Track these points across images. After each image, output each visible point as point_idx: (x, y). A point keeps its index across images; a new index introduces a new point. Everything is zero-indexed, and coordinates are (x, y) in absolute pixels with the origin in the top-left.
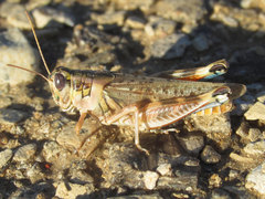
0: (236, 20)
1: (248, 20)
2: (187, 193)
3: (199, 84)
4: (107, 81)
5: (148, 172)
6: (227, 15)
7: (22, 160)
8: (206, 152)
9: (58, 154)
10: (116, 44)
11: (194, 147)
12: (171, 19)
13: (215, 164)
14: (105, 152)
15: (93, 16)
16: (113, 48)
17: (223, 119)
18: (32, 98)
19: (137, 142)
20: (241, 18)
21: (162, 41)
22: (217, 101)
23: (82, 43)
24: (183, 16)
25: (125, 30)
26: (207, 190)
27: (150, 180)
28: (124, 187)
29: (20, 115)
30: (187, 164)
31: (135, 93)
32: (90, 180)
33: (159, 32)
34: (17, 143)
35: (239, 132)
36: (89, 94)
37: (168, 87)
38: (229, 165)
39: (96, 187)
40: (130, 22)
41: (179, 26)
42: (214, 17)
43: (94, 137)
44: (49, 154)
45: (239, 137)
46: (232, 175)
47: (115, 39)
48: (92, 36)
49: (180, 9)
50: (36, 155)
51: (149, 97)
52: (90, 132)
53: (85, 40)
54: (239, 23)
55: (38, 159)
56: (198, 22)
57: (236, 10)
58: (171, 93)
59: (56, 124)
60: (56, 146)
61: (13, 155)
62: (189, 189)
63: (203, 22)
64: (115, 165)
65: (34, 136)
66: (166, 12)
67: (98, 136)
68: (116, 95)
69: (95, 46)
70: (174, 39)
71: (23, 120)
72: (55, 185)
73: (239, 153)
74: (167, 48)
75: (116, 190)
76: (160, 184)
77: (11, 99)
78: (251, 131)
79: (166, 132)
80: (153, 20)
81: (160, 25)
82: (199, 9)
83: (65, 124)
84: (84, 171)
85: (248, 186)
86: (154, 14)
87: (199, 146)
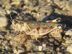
0: (61, 13)
1: (64, 13)
2: (50, 52)
3: (53, 24)
4: (28, 22)
5: (40, 46)
6: (59, 12)
7: (4, 44)
8: (55, 42)
9: (14, 43)
10: (29, 18)
11: (52, 41)
12: (44, 12)
13: (58, 45)
14: (27, 42)
15: (23, 12)
16: (28, 18)
17: (60, 34)
18: (6, 30)
19: (36, 39)
20: (62, 12)
21: (42, 17)
22: (58, 28)
23: (20, 17)
24: (47, 11)
25: (31, 15)
26: (56, 52)
27: (40, 48)
28: (33, 50)
29: (3, 34)
30: (50, 45)
31: (36, 26)
32: (23, 49)
33: (41, 15)
34: (2, 40)
35: (64, 38)
36: (23, 26)
37: (45, 24)
38: (62, 46)
39: (25, 50)
40: (33, 13)
41: (46, 14)
42: (55, 12)
43: (24, 38)
44: (11, 43)
45: (64, 39)
46: (62, 48)
47: (29, 17)
48: (23, 15)
49: (46, 10)
50: (8, 43)
51: (40, 27)
52: (23, 37)
53: (21, 16)
54: (62, 14)
55: (8, 44)
56: (51, 13)
57: (61, 10)
58: (45, 26)
59: (13, 36)
60: (13, 41)
61: (2, 43)
62: (51, 51)
63: (52, 13)
64: (31, 44)
65: (7, 39)
66: (42, 11)
67: (25, 38)
68: (31, 26)
69: (23, 18)
70: (45, 17)
71: (4, 35)
72: (13, 50)
73: (64, 43)
74: (43, 19)
75: (31, 51)
76: (43, 50)
77: (1, 30)
78: (67, 38)
79: (44, 37)
80: (39, 12)
81: (41, 13)
82: (51, 10)
83: (16, 36)
84: (21, 47)
85: (67, 50)
86: (39, 11)
87: (53, 41)
